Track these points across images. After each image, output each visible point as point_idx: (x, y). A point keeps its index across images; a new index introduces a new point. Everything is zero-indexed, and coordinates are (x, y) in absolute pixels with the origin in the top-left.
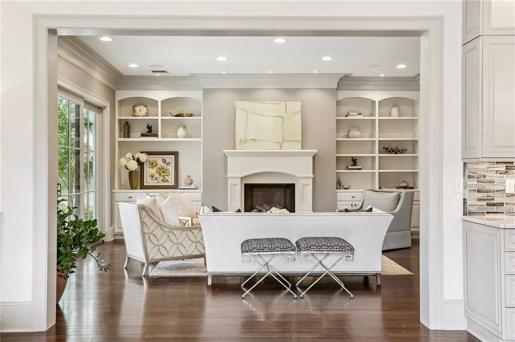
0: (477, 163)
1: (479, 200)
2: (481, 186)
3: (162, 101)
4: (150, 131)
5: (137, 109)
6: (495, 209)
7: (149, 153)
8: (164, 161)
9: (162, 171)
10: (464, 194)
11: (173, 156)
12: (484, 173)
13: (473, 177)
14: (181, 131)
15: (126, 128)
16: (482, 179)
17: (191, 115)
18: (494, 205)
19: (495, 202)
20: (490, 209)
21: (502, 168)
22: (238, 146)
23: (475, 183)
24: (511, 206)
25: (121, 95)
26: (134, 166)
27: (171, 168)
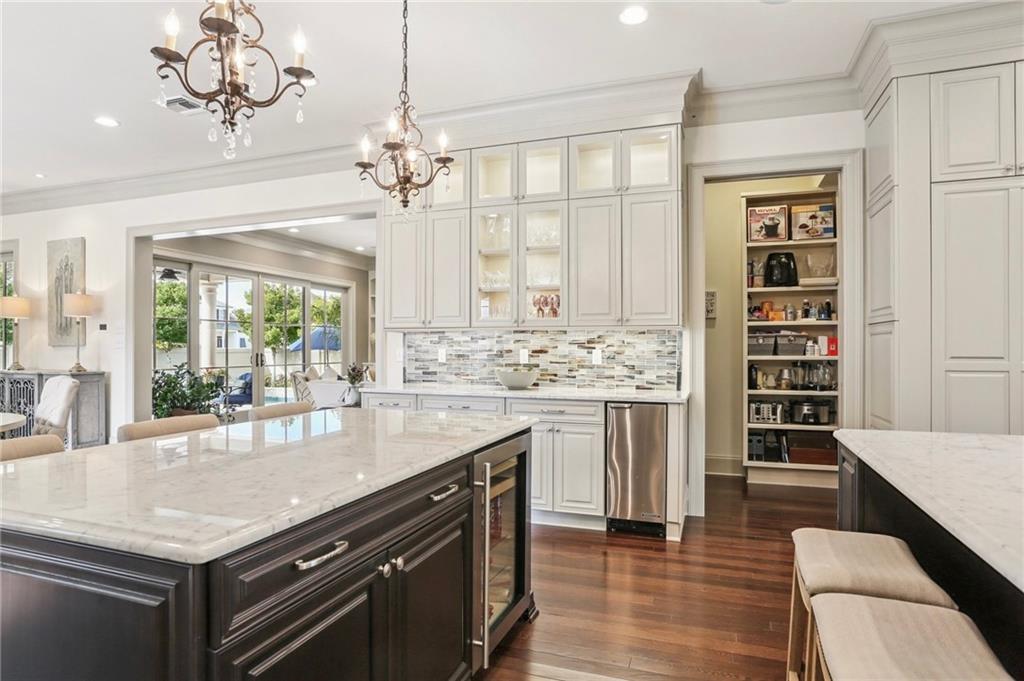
0: (414, 333)
2: (418, 355)
6: (430, 378)
10: (404, 363)
12: (420, 343)
13: (411, 347)
16: (419, 349)
18: (429, 373)
19: (430, 370)
20: (426, 377)
23: (413, 352)
24: (443, 375)
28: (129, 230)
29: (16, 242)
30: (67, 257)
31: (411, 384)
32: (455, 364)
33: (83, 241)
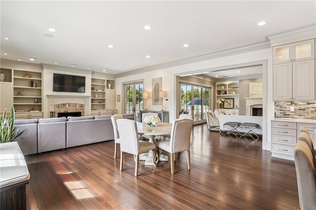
0: (280, 102)
1: (280, 113)
2: (281, 109)
3: (228, 85)
4: (226, 93)
5: (222, 87)
6: (286, 116)
7: (226, 99)
8: (230, 101)
9: (229, 104)
10: (275, 111)
11: (232, 100)
12: (283, 105)
13: (278, 106)
14: (234, 93)
15: (219, 92)
16: (282, 107)
17: (237, 88)
18: (286, 115)
19: (287, 114)
20: (284, 116)
21: (290, 103)
22: (250, 96)
23: (279, 108)
24: (293, 116)
25: (217, 84)
26: (220, 102)
27: (232, 103)
28: (174, 74)
29: (144, 79)
30: (157, 82)
31: (278, 118)
32: (298, 112)
33: (162, 78)
